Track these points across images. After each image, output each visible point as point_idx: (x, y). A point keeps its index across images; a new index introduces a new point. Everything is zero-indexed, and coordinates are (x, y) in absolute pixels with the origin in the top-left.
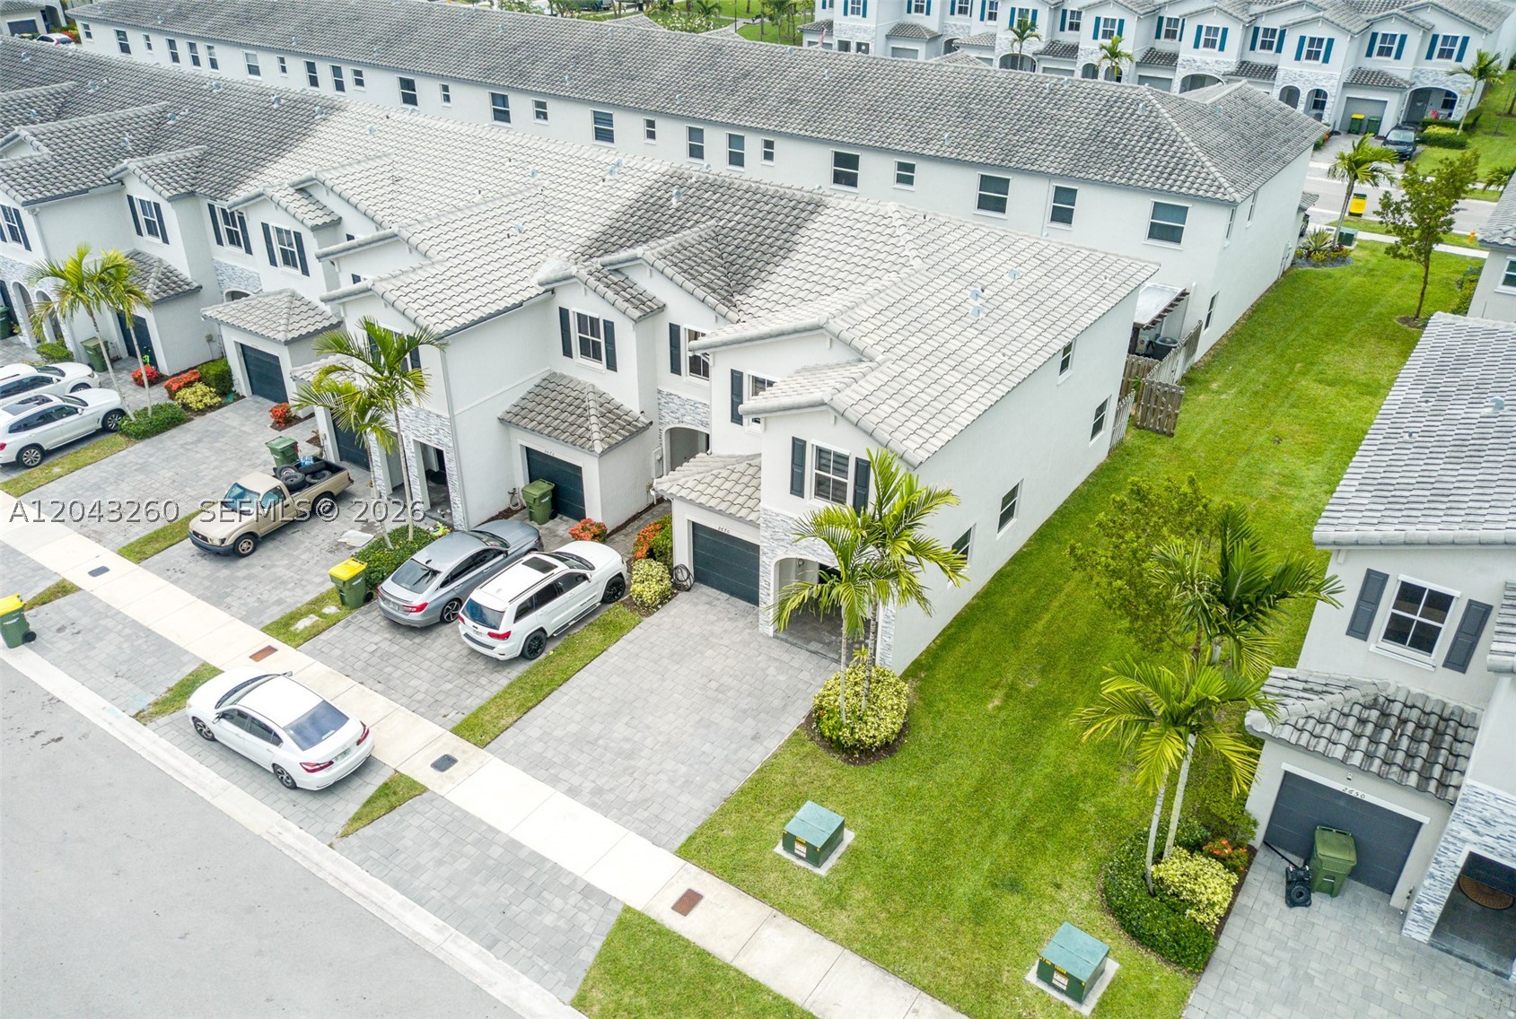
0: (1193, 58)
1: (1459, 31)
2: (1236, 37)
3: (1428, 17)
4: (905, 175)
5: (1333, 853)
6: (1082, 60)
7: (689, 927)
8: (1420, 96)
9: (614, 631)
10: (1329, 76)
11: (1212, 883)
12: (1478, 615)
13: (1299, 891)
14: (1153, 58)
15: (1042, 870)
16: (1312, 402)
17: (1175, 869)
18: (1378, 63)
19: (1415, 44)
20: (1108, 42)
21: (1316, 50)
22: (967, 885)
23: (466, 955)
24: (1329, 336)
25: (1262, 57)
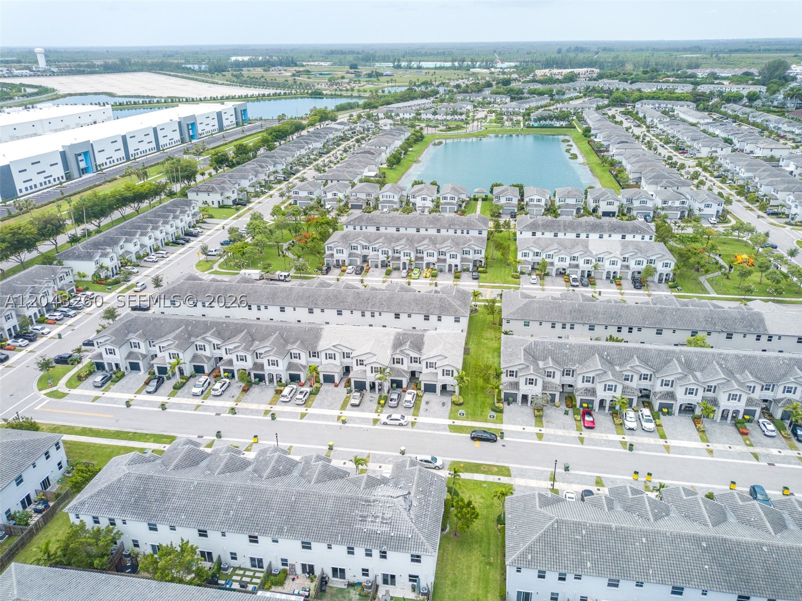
0: (427, 259)
1: (480, 249)
2: (436, 254)
3: (473, 246)
4: (409, 316)
5: (511, 399)
6: (402, 262)
7: (455, 424)
8: (475, 261)
9: (420, 401)
10: (457, 261)
11: (501, 405)
12: (517, 372)
13: (509, 404)
14: (417, 258)
15: (485, 410)
16: (485, 344)
17: (497, 405)
18: (465, 256)
19: (472, 252)
20: (408, 258)
21: (453, 257)
22: (479, 413)
23: (436, 432)
24: (482, 330)
25: (442, 257)
